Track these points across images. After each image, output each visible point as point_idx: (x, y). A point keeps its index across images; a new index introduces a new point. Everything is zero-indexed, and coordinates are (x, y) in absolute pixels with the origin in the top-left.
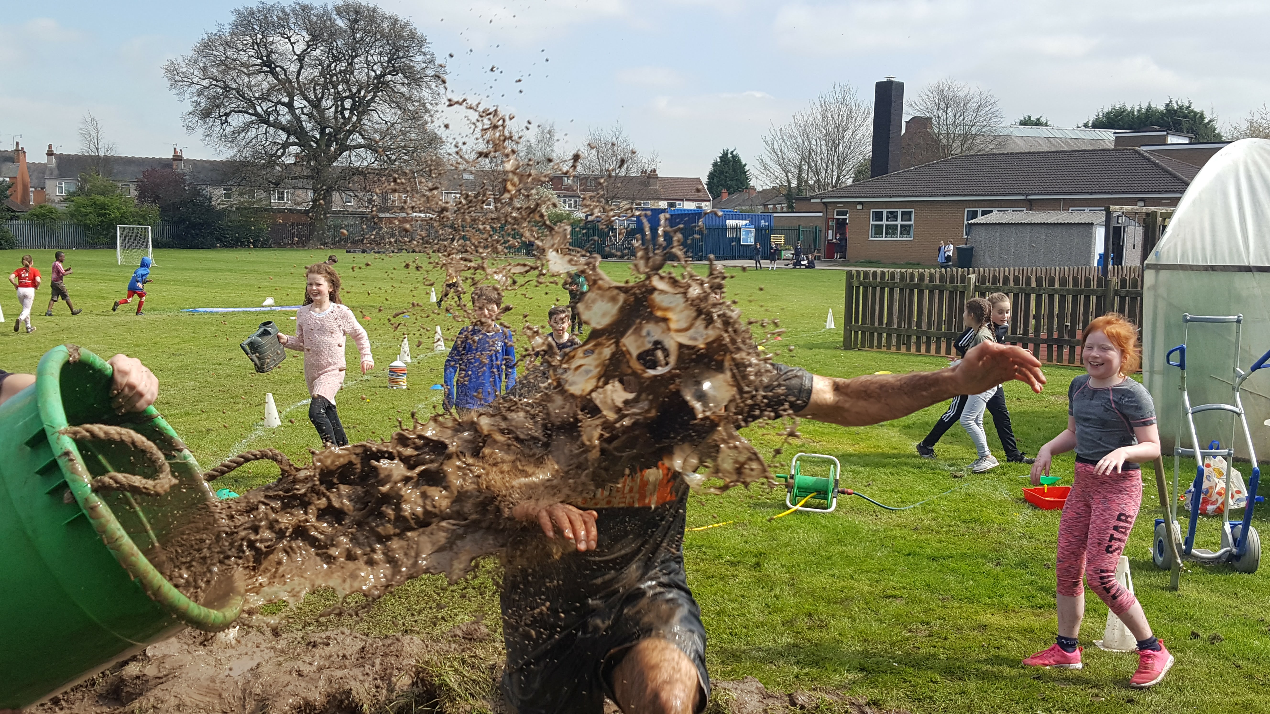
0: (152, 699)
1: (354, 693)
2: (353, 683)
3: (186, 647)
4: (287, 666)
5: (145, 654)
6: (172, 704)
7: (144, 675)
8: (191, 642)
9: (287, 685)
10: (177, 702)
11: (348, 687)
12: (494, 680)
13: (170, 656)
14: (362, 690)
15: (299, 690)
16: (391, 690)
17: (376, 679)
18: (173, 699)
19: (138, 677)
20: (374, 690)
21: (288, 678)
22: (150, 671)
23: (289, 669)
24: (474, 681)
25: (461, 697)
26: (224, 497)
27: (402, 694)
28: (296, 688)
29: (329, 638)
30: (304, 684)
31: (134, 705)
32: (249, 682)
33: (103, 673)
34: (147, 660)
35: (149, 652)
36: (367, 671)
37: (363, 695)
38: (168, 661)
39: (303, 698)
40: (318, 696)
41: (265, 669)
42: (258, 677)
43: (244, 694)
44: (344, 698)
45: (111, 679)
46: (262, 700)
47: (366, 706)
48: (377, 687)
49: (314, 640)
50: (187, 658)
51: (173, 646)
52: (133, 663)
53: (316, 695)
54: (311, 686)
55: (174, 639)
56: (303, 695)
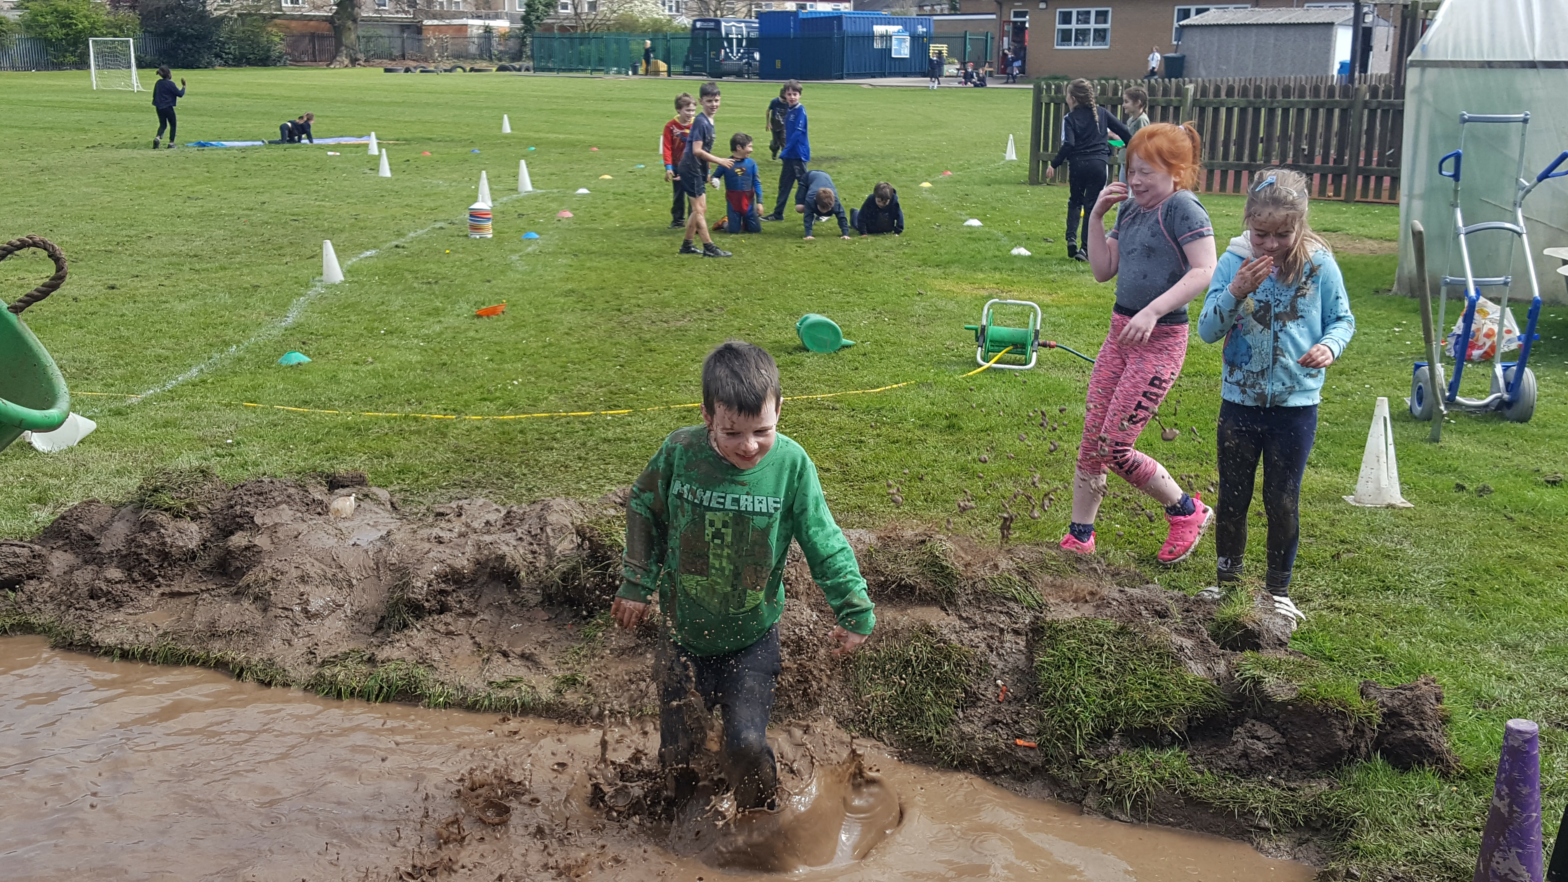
0: (269, 571)
1: (508, 559)
2: (505, 548)
3: (299, 514)
4: (424, 532)
5: (253, 522)
6: (294, 575)
7: (255, 546)
8: (304, 509)
9: (428, 552)
10: (299, 573)
11: (500, 552)
13: (282, 524)
14: (517, 557)
15: (444, 557)
16: (550, 556)
17: (531, 544)
18: (293, 570)
19: (247, 548)
20: (530, 556)
21: (427, 546)
22: (263, 541)
23: (426, 536)
26: (294, 362)
27: (565, 558)
28: (439, 555)
29: (461, 508)
30: (448, 551)
31: (250, 578)
32: (381, 550)
33: (204, 546)
34: (256, 529)
35: (258, 520)
36: (520, 535)
37: (519, 561)
38: (281, 530)
39: (449, 566)
40: (466, 562)
41: (397, 536)
42: (391, 545)
43: (377, 564)
44: (497, 565)
45: (215, 552)
46: (398, 570)
47: (523, 574)
48: (533, 552)
49: (441, 510)
50: (303, 527)
51: (286, 514)
52: (240, 533)
53: (463, 562)
54: (456, 552)
55: (284, 506)
56: (449, 562)
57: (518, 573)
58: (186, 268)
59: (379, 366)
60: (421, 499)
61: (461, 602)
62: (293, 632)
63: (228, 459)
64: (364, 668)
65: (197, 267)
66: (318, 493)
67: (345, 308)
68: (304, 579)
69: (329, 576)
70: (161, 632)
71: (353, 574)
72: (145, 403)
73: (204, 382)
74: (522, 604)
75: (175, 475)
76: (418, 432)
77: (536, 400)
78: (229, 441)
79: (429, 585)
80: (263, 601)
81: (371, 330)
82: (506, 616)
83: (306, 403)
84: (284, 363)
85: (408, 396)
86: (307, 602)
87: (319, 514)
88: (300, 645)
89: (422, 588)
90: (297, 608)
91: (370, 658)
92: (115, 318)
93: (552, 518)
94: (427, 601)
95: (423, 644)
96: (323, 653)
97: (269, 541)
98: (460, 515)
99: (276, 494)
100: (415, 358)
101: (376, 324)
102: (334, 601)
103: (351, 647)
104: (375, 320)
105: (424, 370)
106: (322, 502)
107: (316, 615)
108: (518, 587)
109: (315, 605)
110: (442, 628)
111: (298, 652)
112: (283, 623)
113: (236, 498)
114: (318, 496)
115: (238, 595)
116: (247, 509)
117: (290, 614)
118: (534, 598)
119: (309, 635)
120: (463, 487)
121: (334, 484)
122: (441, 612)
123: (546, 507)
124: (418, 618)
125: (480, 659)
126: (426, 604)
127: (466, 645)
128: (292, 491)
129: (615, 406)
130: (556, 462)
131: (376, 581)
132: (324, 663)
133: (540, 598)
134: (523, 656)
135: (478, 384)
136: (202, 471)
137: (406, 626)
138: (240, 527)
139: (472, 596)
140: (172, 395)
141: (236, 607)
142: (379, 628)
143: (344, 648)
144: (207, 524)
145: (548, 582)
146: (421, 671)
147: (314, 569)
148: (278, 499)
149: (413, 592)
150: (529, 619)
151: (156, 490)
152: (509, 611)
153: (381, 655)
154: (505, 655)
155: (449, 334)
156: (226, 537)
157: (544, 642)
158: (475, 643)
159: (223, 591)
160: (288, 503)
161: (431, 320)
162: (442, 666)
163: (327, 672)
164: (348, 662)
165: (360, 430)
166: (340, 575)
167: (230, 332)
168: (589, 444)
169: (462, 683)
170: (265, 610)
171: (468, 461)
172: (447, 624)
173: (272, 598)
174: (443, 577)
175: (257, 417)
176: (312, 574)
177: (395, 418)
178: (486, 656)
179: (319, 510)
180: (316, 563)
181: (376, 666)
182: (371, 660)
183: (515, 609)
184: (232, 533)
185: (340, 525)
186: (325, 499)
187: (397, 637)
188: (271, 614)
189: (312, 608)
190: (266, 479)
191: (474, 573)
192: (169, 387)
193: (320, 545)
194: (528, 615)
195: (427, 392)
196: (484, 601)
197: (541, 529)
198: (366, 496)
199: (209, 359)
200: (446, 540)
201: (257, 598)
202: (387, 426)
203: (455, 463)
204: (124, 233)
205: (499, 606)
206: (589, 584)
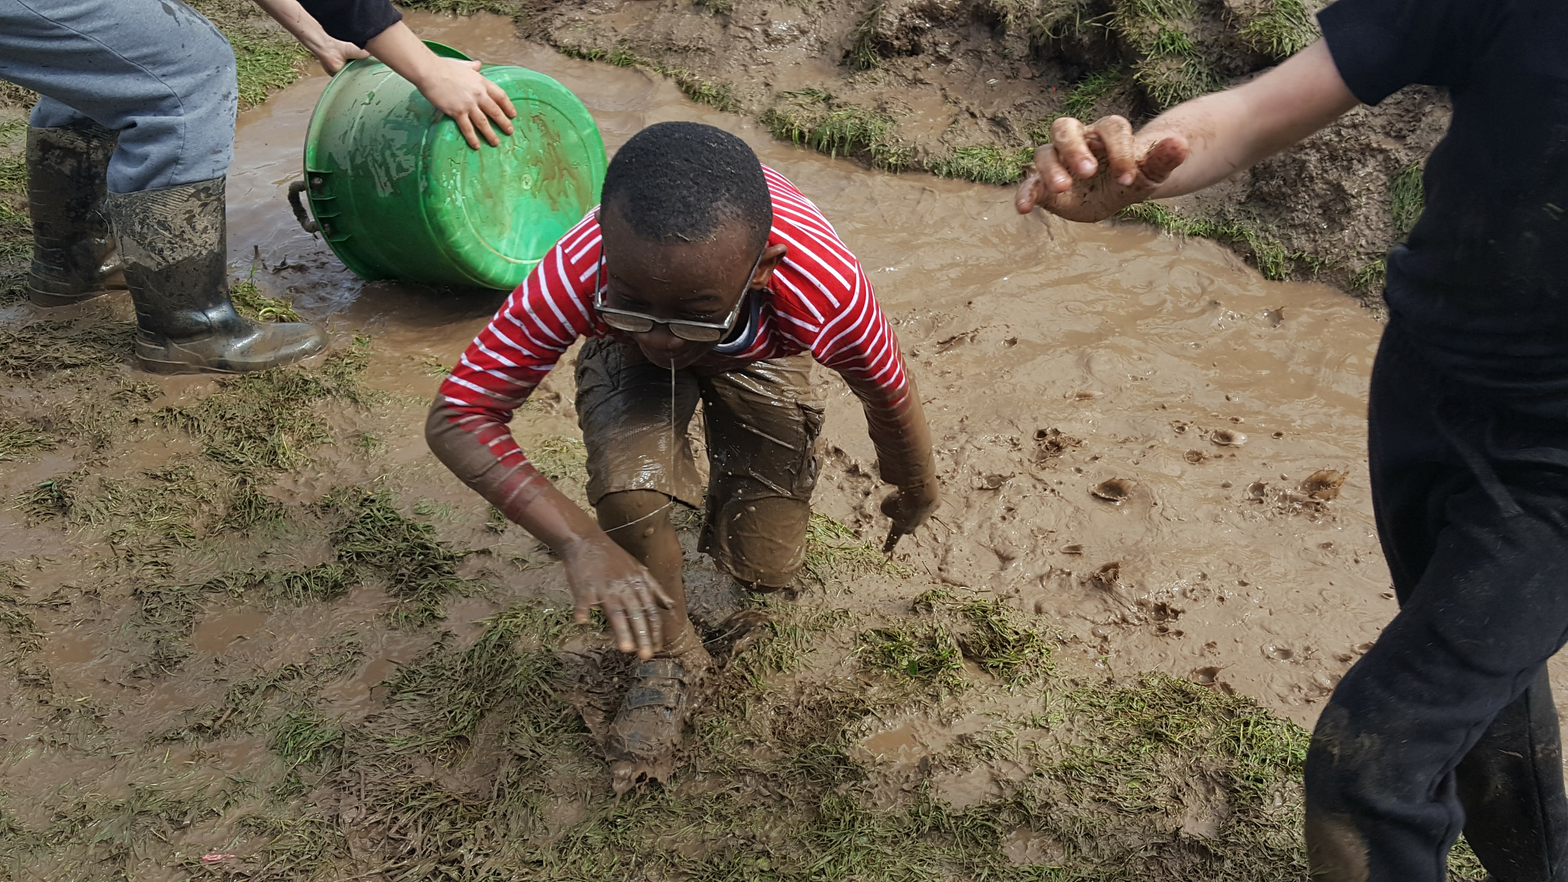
57: (1005, 16)
61: (935, 44)
64: (818, 109)
70: (619, 38)
74: (1003, 55)
79: (902, 20)
80: (723, 16)
82: (984, 68)
86: (769, 23)
88: (757, 73)
89: (893, 22)
90: (758, 30)
91: (825, 98)
94: (898, 38)
95: (886, 90)
96: (776, 85)
102: (798, 27)
103: (809, 83)
107: (777, 40)
108: (1003, 33)
109: (778, 27)
110: (909, 73)
111: (754, 81)
112: (741, 45)
117: (749, 35)
118: (1019, 49)
119: (767, 63)
122: (911, 54)
124: (884, 56)
126: (895, 43)
127: (933, 96)
132: (777, 98)
133: (1026, 50)
134: (993, 120)
137: (870, 65)
139: (949, 38)
141: (697, 19)
142: (842, 65)
143: (802, 83)
145: (1038, 31)
146: (878, 122)
149: (883, 27)
150: (1010, 75)
152: (988, 62)
153: (839, 97)
154: (973, 114)
157: (1022, 105)
158: (943, 95)
162: (902, 120)
163: (779, 110)
169: (921, 144)
170: (725, 27)
172: (916, 69)
173: (733, 13)
174: (919, 11)
178: (953, 112)
181: (830, 110)
182: (827, 102)
183: (995, 60)
187: (860, 78)
188: (730, 32)
189: (774, 32)
191: (956, 9)
194: (1008, 69)
196: (962, 46)
201: (717, 12)
205: (978, 54)
206: (1086, 39)
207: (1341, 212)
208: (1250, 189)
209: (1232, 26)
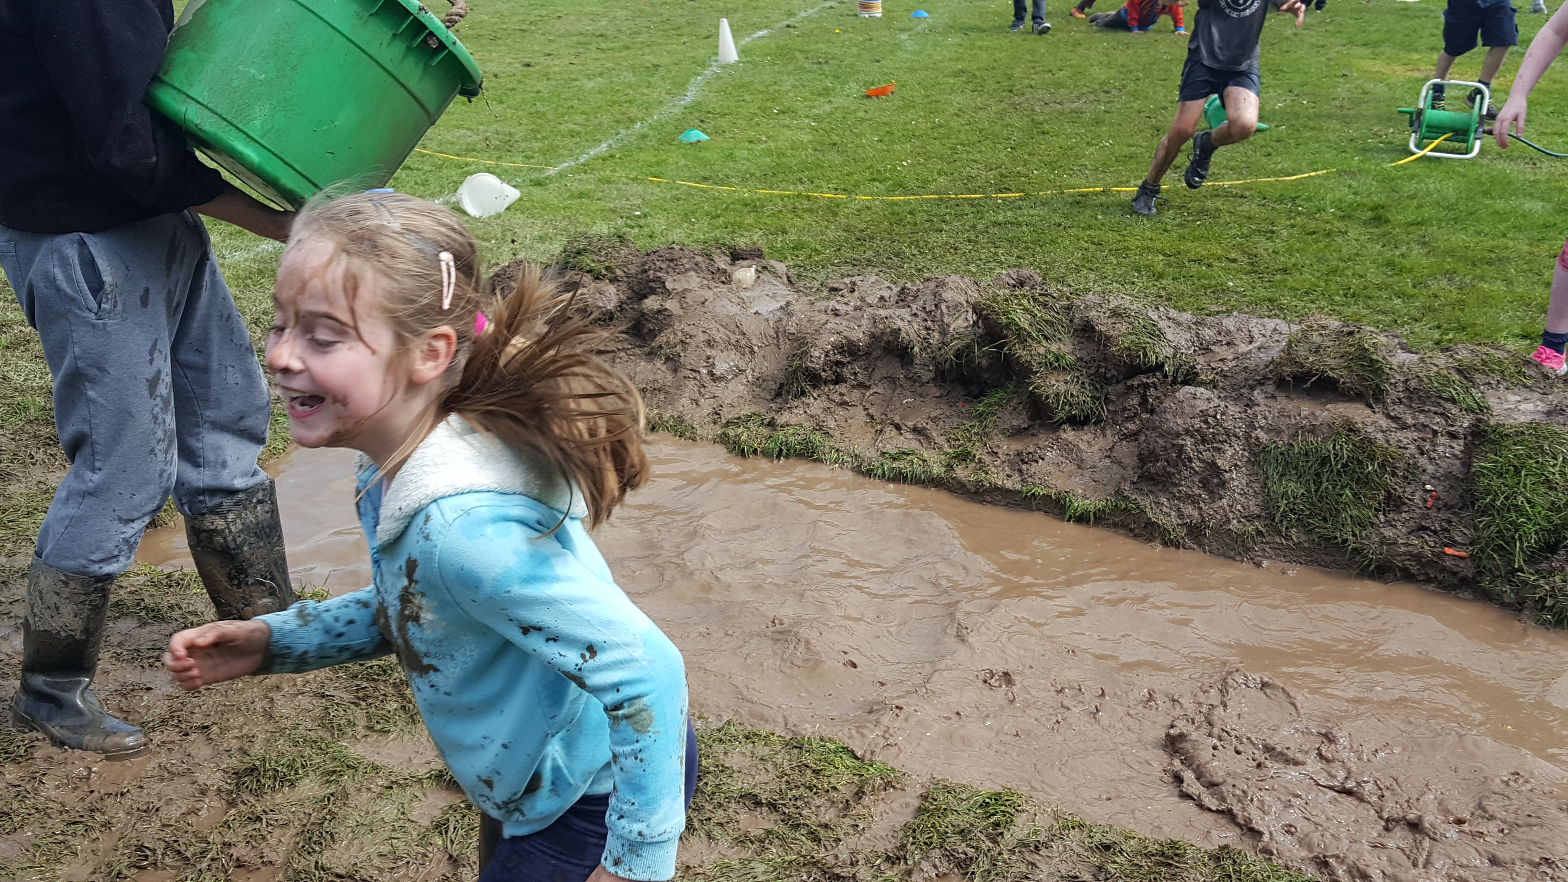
0: (679, 334)
1: (903, 334)
2: (900, 323)
3: (705, 282)
4: (821, 305)
5: (664, 287)
6: (702, 339)
7: (666, 309)
8: (710, 277)
9: (826, 323)
10: (706, 337)
11: (895, 327)
12: (1071, 321)
13: (690, 291)
14: (911, 332)
15: (841, 328)
16: (944, 333)
17: (926, 320)
18: (701, 334)
19: (659, 312)
20: (924, 332)
21: (824, 318)
22: (672, 305)
23: (823, 308)
24: (1047, 321)
25: (1033, 339)
26: (694, 139)
27: (959, 336)
28: (836, 326)
29: (854, 284)
30: (844, 323)
31: (661, 339)
32: (781, 320)
33: (621, 307)
34: (667, 293)
35: (669, 285)
36: (915, 311)
37: (913, 336)
38: (689, 295)
39: (845, 337)
40: (861, 335)
41: (796, 307)
42: (790, 315)
43: (777, 333)
44: (891, 339)
45: (630, 314)
46: (797, 339)
47: (916, 349)
48: (927, 329)
49: (835, 285)
50: (709, 294)
51: (693, 281)
52: (652, 297)
53: (859, 335)
54: (852, 325)
55: (692, 273)
56: (845, 334)
57: (913, 348)
58: (593, 47)
59: (772, 145)
60: (814, 275)
61: (855, 374)
62: (700, 393)
63: (637, 230)
64: (765, 431)
65: (603, 46)
66: (722, 262)
67: (740, 87)
68: (710, 343)
69: (733, 341)
71: (754, 341)
72: (561, 175)
73: (612, 156)
74: (913, 379)
75: (595, 240)
76: (810, 210)
77: (925, 181)
78: (637, 213)
79: (826, 356)
80: (673, 362)
81: (764, 110)
82: (898, 391)
83: (705, 179)
84: (685, 140)
85: (800, 175)
86: (713, 365)
87: (723, 282)
88: (707, 405)
89: (819, 358)
90: (704, 371)
91: (770, 422)
92: (532, 95)
93: (947, 295)
94: (824, 371)
95: (819, 412)
96: (727, 414)
97: (678, 306)
98: (853, 291)
99: (685, 261)
100: (806, 138)
101: (769, 104)
102: (737, 367)
103: (753, 411)
104: (767, 100)
105: (815, 150)
106: (725, 272)
107: (721, 378)
108: (912, 361)
109: (720, 368)
110: (838, 399)
111: (705, 412)
112: (691, 384)
113: (650, 264)
114: (723, 266)
115: (651, 355)
116: (659, 274)
117: (697, 375)
118: (926, 376)
119: (714, 397)
120: (854, 265)
121: (736, 256)
122: (836, 382)
123: (941, 284)
124: (815, 387)
125: (873, 431)
126: (823, 374)
127: (860, 416)
128: (699, 259)
129: (1006, 189)
130: (946, 244)
131: (776, 349)
132: (728, 424)
133: (932, 375)
134: (915, 430)
135: (868, 164)
136: (619, 237)
137: (803, 393)
138: (653, 291)
139: (866, 369)
140: (585, 168)
141: (649, 366)
142: (778, 395)
143: (746, 411)
144: (624, 287)
145: (941, 360)
146: (817, 437)
147: (719, 335)
148: (687, 266)
149: (812, 362)
150: (921, 395)
151: (579, 253)
152: (901, 386)
153: (781, 419)
154: (898, 427)
155: (839, 115)
156: (640, 300)
157: (935, 417)
158: (868, 414)
159: (637, 351)
160: (695, 271)
161: (822, 100)
162: (837, 434)
163: (731, 432)
164: (750, 424)
165: (755, 206)
166: (743, 342)
167: (635, 110)
168: (980, 226)
169: (857, 452)
170: (675, 371)
171: (859, 240)
172: (842, 395)
173: (682, 359)
174: (839, 348)
175: (661, 192)
176: (718, 339)
177: (788, 196)
178: (879, 427)
179: (723, 279)
180: (721, 329)
181: (775, 430)
182: (771, 424)
183: (907, 384)
184: (645, 296)
185: (742, 294)
186: (729, 268)
187: (796, 404)
188: (680, 375)
189: (718, 372)
190: (677, 247)
191: (869, 346)
192: (582, 160)
193: (725, 311)
194: (919, 391)
195: (819, 171)
196: (877, 375)
197: (936, 306)
198: (765, 268)
199: (617, 134)
200: (842, 312)
201: (668, 359)
202: (780, 203)
203: (846, 241)
204: (537, 12)
205: (892, 380)
206: (984, 362)
207: (1217, 485)
208: (1140, 472)
209: (1105, 345)
